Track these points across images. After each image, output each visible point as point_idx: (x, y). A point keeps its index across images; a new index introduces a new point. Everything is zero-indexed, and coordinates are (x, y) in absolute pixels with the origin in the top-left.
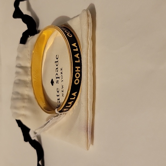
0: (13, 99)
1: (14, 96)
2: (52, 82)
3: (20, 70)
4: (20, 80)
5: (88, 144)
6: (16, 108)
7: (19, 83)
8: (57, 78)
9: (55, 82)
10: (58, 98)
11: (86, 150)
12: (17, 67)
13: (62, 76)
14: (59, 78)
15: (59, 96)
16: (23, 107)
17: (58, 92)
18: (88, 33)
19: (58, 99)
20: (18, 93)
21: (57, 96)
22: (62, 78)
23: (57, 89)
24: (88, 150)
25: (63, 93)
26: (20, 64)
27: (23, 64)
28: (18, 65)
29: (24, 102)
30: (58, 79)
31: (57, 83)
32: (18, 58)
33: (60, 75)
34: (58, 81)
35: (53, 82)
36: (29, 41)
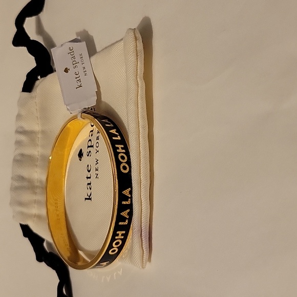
0: (15, 189)
1: (16, 184)
2: (80, 155)
3: (23, 138)
4: (22, 155)
5: (143, 257)
6: (21, 204)
7: (22, 160)
8: (88, 147)
9: (85, 154)
10: (89, 181)
11: (141, 267)
12: (18, 132)
13: (98, 143)
14: (92, 146)
15: (90, 178)
16: (35, 202)
17: (89, 171)
18: (137, 67)
19: (89, 184)
20: (22, 178)
21: (87, 178)
22: (97, 147)
23: (88, 166)
24: (143, 267)
25: (97, 172)
26: (22, 127)
27: (27, 126)
28: (20, 130)
29: (36, 193)
30: (90, 149)
31: (88, 156)
32: (19, 117)
33: (94, 142)
34: (90, 152)
35: (82, 155)
36: (37, 86)
